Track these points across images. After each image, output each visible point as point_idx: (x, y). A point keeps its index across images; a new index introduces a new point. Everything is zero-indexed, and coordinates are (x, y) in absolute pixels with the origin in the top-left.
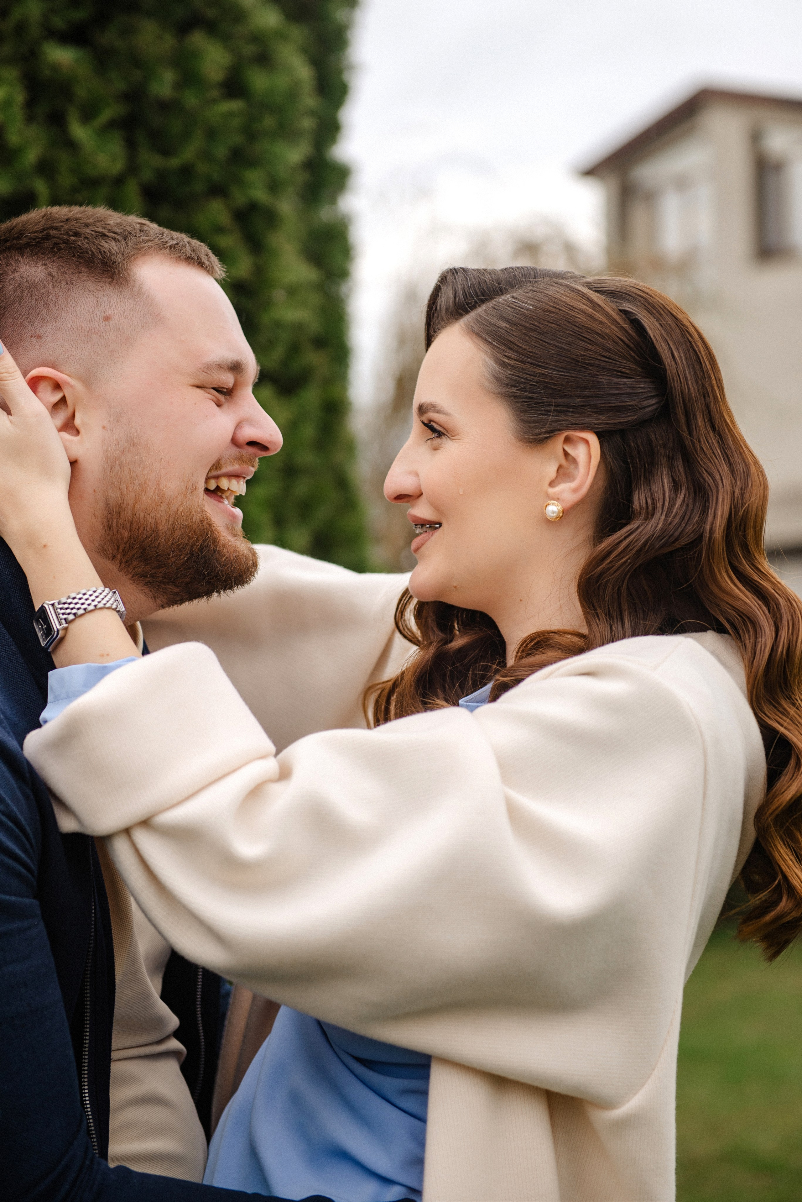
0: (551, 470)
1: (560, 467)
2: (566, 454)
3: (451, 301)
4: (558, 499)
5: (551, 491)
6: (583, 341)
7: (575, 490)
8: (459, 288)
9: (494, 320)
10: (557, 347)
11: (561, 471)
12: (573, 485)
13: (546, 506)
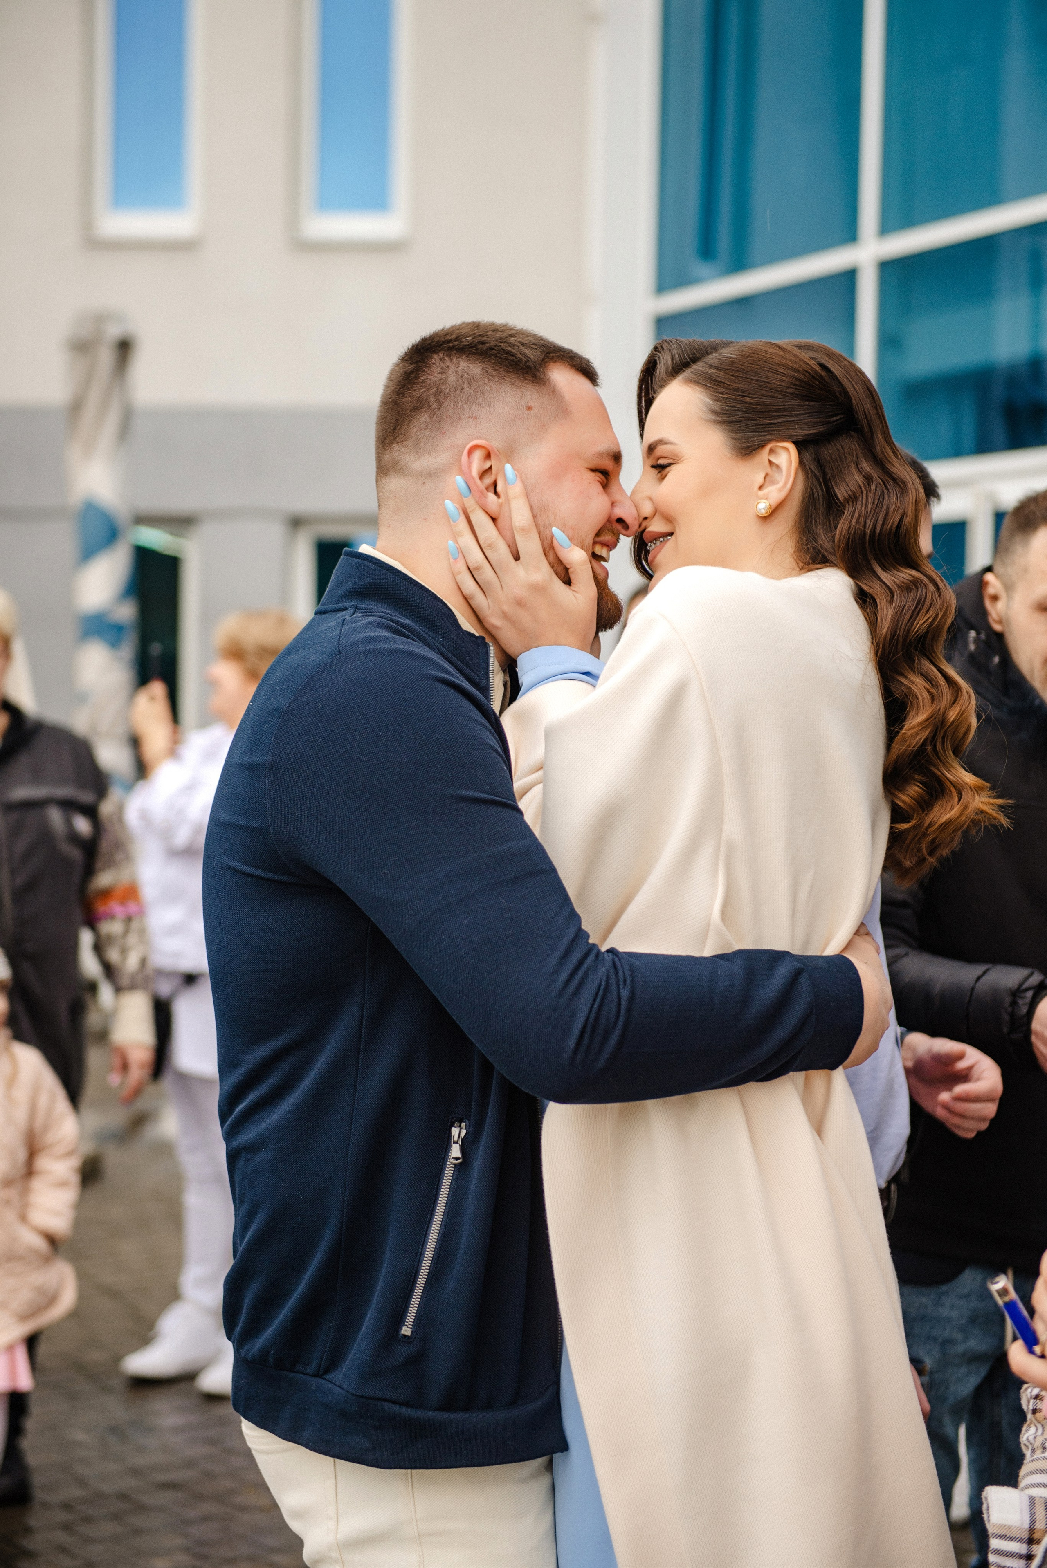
0: (759, 478)
1: (767, 475)
2: (770, 462)
3: (670, 362)
4: (766, 499)
5: (760, 493)
6: (777, 374)
7: (780, 490)
8: (675, 352)
9: (706, 370)
10: (758, 380)
11: (767, 479)
12: (779, 486)
13: (757, 505)
